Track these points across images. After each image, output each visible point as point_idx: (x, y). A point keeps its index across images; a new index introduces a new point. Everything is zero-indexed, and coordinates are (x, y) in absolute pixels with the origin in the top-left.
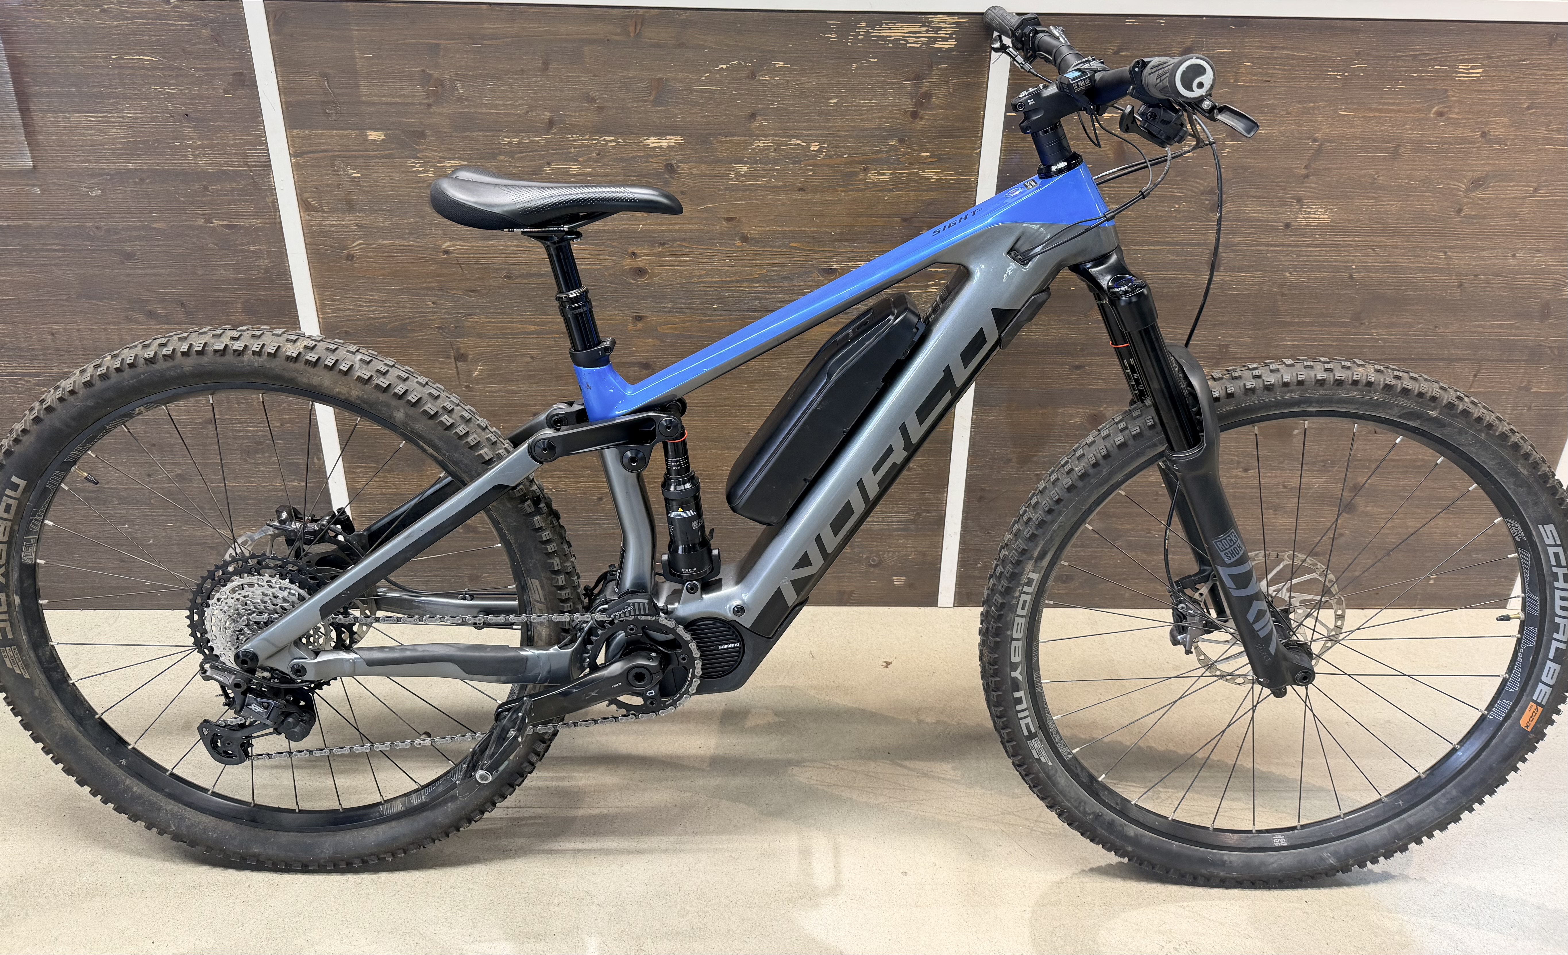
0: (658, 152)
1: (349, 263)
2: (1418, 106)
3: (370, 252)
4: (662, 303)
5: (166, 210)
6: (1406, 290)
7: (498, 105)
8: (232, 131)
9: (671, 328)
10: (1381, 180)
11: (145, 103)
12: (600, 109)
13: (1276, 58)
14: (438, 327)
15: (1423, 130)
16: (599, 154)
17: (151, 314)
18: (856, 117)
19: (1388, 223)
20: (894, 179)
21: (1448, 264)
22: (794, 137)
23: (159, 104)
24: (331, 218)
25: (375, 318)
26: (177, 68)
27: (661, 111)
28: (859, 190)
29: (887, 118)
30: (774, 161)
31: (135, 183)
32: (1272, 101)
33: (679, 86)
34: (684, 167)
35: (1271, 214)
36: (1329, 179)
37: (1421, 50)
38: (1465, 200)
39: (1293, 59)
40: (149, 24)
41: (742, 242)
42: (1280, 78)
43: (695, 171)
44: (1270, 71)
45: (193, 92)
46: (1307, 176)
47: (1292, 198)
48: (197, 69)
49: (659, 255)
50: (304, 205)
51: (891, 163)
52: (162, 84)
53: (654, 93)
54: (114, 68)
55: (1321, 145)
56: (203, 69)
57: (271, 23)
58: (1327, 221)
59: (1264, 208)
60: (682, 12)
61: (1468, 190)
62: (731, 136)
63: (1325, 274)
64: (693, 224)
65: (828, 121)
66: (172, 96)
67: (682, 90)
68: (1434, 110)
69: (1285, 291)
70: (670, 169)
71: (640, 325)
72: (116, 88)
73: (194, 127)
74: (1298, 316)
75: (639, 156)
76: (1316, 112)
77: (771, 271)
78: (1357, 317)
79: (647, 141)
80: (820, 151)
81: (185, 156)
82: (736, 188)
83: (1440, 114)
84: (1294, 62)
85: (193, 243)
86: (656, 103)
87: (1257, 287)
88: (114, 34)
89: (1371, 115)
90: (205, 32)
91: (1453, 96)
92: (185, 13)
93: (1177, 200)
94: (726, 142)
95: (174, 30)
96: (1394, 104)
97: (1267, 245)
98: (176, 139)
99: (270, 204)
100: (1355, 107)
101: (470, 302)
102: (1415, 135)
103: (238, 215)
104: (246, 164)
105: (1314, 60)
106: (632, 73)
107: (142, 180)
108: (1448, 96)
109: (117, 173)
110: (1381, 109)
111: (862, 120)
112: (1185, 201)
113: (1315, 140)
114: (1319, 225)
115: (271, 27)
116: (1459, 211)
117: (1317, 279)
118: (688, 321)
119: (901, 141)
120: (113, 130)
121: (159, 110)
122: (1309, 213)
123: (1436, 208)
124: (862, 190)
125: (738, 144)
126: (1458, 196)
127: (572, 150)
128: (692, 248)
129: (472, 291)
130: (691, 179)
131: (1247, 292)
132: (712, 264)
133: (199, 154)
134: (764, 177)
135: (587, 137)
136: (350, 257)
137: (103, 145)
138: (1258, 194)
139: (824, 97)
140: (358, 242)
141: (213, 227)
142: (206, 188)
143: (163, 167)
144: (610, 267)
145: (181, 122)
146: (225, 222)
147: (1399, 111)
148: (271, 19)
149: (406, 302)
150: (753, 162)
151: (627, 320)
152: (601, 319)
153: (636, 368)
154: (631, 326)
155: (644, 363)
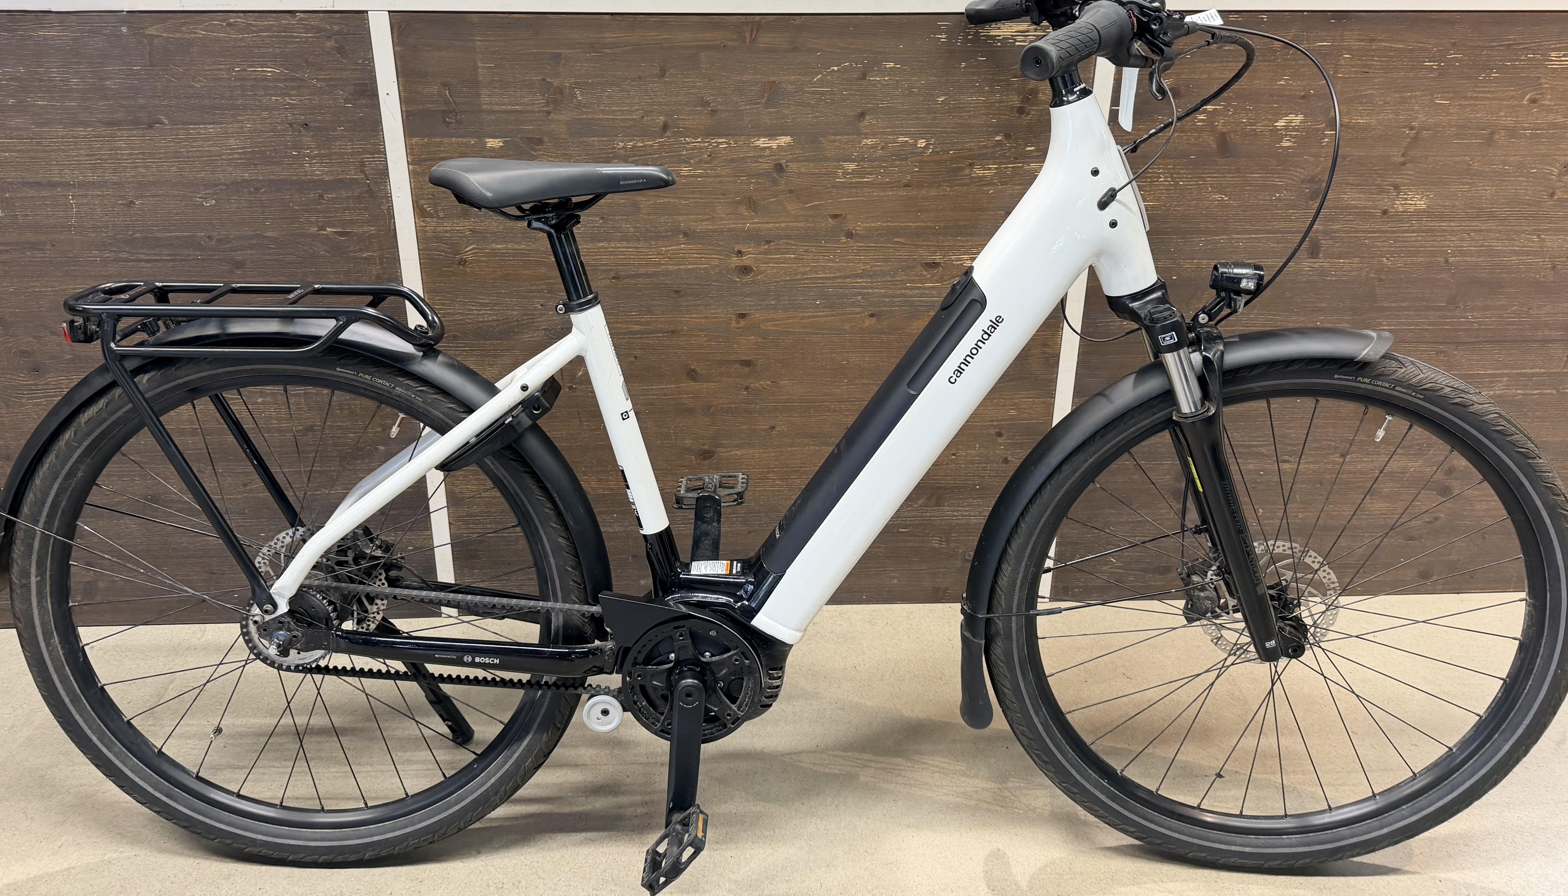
0: (768, 152)
1: (461, 267)
2: (1512, 93)
3: (481, 256)
4: (765, 300)
5: (281, 218)
6: (1500, 273)
7: (614, 111)
8: (351, 140)
9: (773, 325)
10: (1476, 166)
11: (265, 114)
12: (714, 112)
13: (1373, 50)
14: (545, 330)
15: (1517, 117)
16: (710, 156)
18: (964, 114)
19: (1483, 208)
20: (999, 173)
21: (1542, 247)
22: (902, 135)
23: (279, 114)
24: (445, 224)
25: (483, 322)
26: (299, 79)
27: (773, 112)
28: (963, 185)
29: (994, 114)
30: (882, 159)
31: (250, 193)
32: (1371, 91)
33: (790, 88)
34: (793, 167)
35: (1369, 201)
36: (1426, 166)
37: (1515, 39)
38: (1558, 184)
39: (1391, 51)
40: (274, 37)
41: (847, 238)
42: (1378, 69)
43: (803, 170)
44: (1369, 63)
45: (313, 102)
46: (1404, 164)
47: (1390, 185)
48: (318, 80)
49: (765, 253)
50: (420, 211)
51: (997, 158)
52: (283, 95)
53: (766, 95)
54: (236, 80)
55: (1417, 133)
56: (324, 80)
57: (395, 35)
58: (1424, 207)
59: (1362, 196)
60: (797, 17)
61: (1560, 174)
62: (840, 135)
63: (1422, 259)
64: (799, 222)
65: (935, 118)
66: (293, 107)
67: (795, 92)
68: (1528, 97)
69: (1383, 277)
70: (779, 168)
71: (743, 323)
72: (237, 100)
73: (313, 136)
74: (1395, 301)
75: (750, 157)
76: (1413, 101)
77: (875, 266)
78: (1452, 301)
79: (758, 142)
80: (926, 147)
81: (302, 166)
82: (843, 186)
83: (1533, 101)
84: (1392, 54)
85: (305, 251)
86: (768, 105)
87: (1355, 273)
88: (239, 47)
89: (1467, 103)
90: (329, 44)
91: (1546, 83)
92: (311, 25)
93: (1278, 189)
94: (835, 141)
95: (298, 42)
96: (1488, 92)
97: (1365, 232)
98: (294, 148)
99: (385, 212)
100: (1451, 95)
102: (1509, 122)
103: (352, 222)
104: (363, 172)
105: (1411, 51)
106: (745, 78)
107: (257, 189)
108: (1540, 84)
109: (232, 183)
110: (1476, 97)
111: (969, 116)
112: (1286, 190)
113: (1412, 129)
114: (1416, 211)
115: (395, 39)
116: (1552, 195)
117: (1413, 264)
118: (789, 318)
119: (1007, 136)
120: (232, 141)
121: (279, 120)
122: (1406, 199)
123: (1529, 192)
124: (967, 185)
125: (847, 143)
126: (1552, 180)
127: (684, 153)
128: (798, 245)
130: (799, 178)
131: (1345, 278)
132: (817, 261)
133: (317, 163)
134: (871, 174)
135: (699, 140)
136: (463, 262)
137: (220, 156)
138: (1356, 182)
139: (932, 95)
140: (471, 247)
141: (327, 235)
142: (321, 196)
143: (280, 175)
144: (717, 266)
145: (300, 131)
146: (339, 230)
147: (1494, 99)
148: (395, 31)
149: (516, 305)
150: (860, 160)
151: (731, 317)
152: (705, 318)
153: (737, 366)
154: (734, 324)
155: (745, 360)
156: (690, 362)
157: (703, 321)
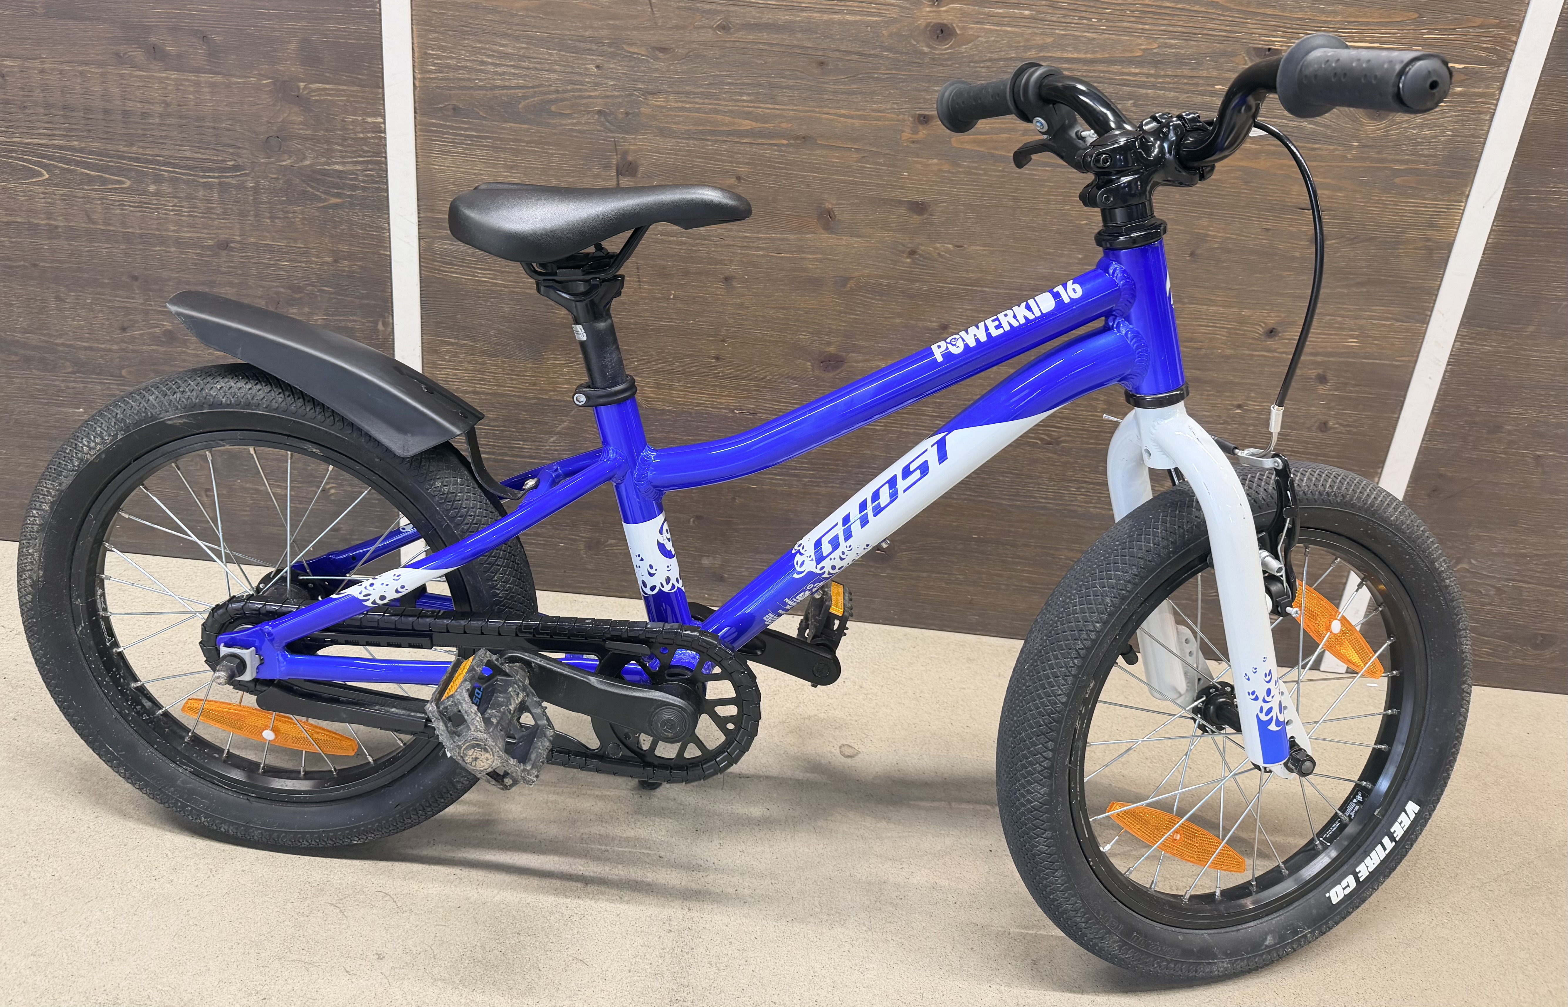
14: (600, 112)
17: (155, 52)
25: (502, 88)
101: (656, 69)
129: (664, 50)
149: (555, 63)
151: (904, 120)
152: (860, 117)
153: (902, 210)
154: (906, 135)
155: (917, 203)
156: (826, 196)
157: (857, 123)
